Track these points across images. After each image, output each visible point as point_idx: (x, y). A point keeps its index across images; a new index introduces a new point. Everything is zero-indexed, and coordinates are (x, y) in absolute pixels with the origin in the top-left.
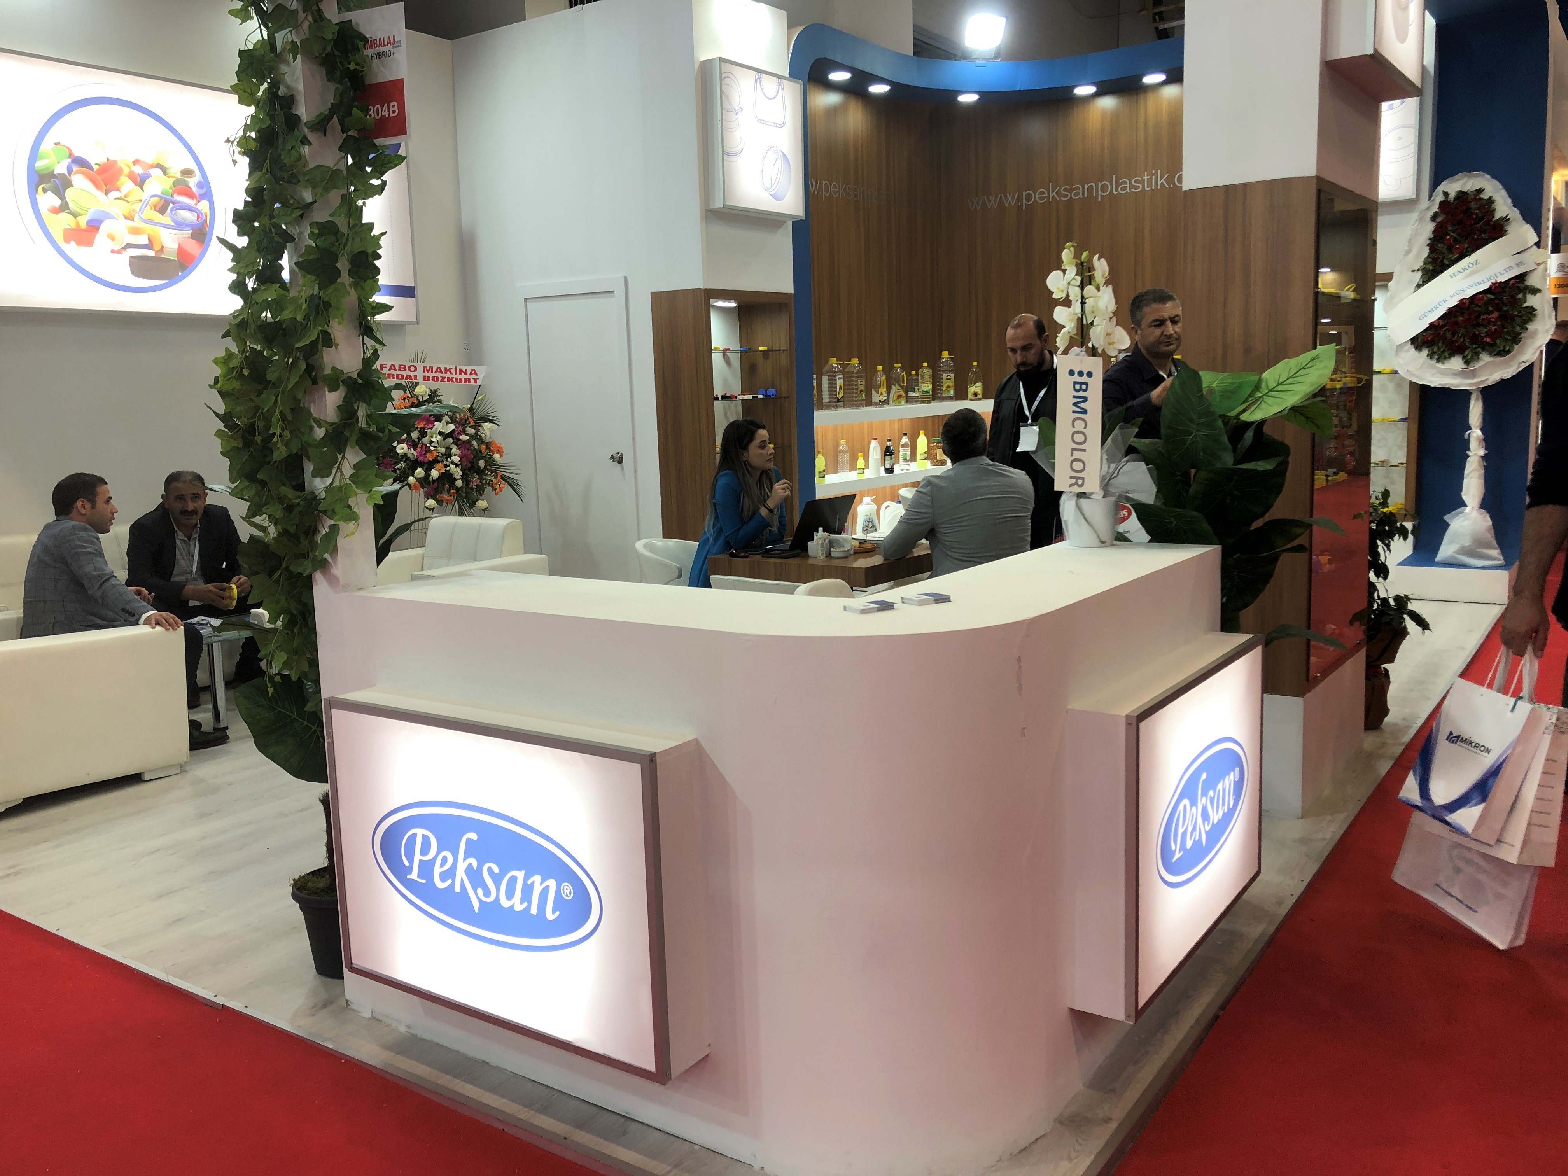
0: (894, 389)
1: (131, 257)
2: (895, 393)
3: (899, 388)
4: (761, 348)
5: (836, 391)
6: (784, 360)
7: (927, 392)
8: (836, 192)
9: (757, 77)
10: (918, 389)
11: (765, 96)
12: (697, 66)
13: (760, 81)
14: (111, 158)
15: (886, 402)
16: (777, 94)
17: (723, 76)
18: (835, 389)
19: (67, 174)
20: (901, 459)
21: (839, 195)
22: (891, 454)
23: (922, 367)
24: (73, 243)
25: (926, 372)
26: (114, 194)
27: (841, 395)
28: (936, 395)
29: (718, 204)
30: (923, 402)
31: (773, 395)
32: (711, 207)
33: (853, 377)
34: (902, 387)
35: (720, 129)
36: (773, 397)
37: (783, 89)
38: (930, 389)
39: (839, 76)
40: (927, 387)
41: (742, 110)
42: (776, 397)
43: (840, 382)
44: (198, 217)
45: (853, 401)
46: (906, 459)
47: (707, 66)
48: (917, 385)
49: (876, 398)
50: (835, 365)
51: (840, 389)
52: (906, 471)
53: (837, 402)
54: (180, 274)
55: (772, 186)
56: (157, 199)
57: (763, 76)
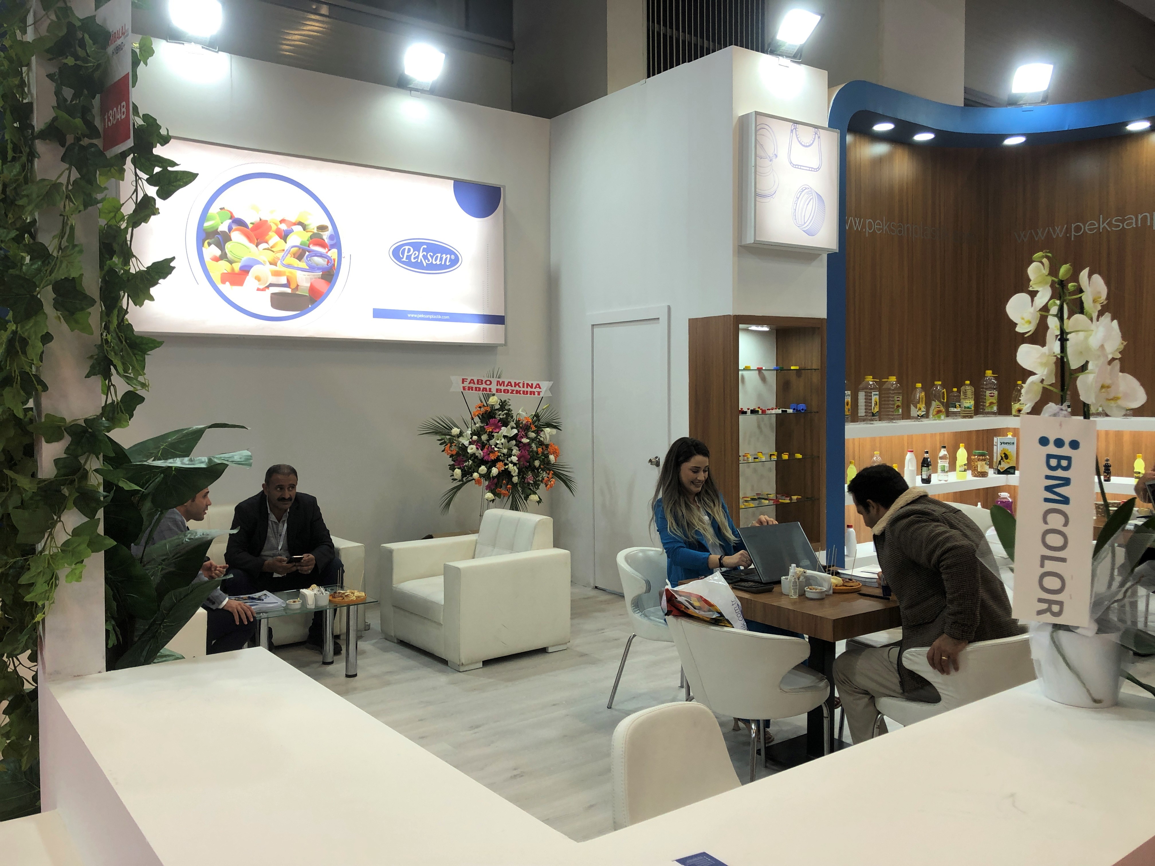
0: (935, 404)
1: (272, 294)
2: (935, 408)
3: (939, 404)
4: (792, 368)
5: (871, 406)
6: (816, 378)
7: (968, 408)
8: (879, 229)
9: (793, 128)
10: (960, 405)
11: (801, 144)
12: (735, 120)
13: (796, 131)
14: (263, 218)
15: (926, 416)
16: (813, 141)
17: (758, 128)
18: (870, 405)
19: (227, 231)
20: (939, 470)
21: (883, 231)
22: (928, 465)
23: (965, 384)
24: (228, 283)
25: (968, 388)
26: (263, 246)
27: (877, 409)
28: (978, 410)
29: (750, 240)
30: (964, 417)
31: (803, 409)
32: (743, 243)
33: (890, 393)
34: (942, 403)
35: (753, 175)
36: (803, 411)
37: (819, 137)
38: (971, 405)
39: (883, 127)
40: (969, 403)
41: (776, 156)
42: (806, 412)
43: (875, 398)
44: (328, 262)
45: (888, 415)
46: (944, 470)
47: (744, 120)
48: (959, 401)
49: (914, 412)
50: (871, 383)
51: (876, 404)
52: (943, 482)
53: (871, 416)
54: (310, 306)
55: (805, 223)
56: (296, 249)
57: (799, 127)
